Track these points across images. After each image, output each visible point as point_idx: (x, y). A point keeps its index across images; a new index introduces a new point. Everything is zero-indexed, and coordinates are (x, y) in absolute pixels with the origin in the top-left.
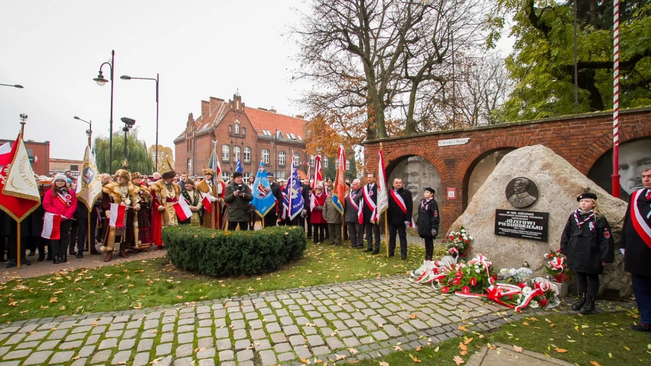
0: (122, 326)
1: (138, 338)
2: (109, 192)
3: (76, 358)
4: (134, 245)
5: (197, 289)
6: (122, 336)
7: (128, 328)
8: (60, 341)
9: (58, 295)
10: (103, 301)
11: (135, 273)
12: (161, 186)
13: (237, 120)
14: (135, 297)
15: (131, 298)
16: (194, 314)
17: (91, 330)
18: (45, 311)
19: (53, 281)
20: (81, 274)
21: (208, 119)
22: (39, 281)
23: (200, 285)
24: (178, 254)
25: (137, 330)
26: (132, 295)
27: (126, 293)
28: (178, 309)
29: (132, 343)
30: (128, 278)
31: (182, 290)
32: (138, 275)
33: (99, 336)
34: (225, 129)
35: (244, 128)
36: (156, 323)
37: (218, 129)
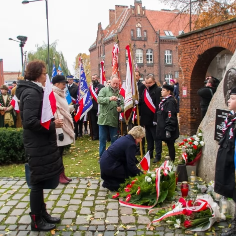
13: (139, 24)
21: (114, 26)
34: (129, 34)
35: (146, 31)
37: (121, 34)
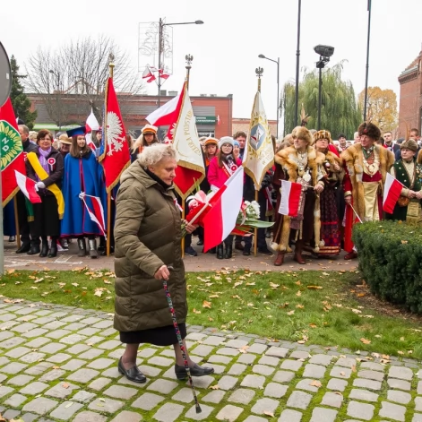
0: (275, 362)
1: (292, 385)
2: (282, 163)
3: (213, 387)
4: (314, 247)
5: (397, 335)
6: (272, 376)
7: (282, 367)
8: (202, 359)
9: (214, 301)
10: (260, 320)
11: (309, 288)
12: (355, 154)
14: (301, 324)
15: (295, 325)
16: (383, 375)
17: (238, 356)
18: (196, 318)
19: (212, 280)
20: (242, 277)
22: (199, 278)
23: (404, 329)
24: (373, 270)
25: (293, 374)
26: (299, 321)
27: (292, 316)
28: (359, 360)
29: (282, 390)
30: (299, 294)
31: (371, 331)
32: (312, 292)
33: (245, 367)
36: (321, 372)
